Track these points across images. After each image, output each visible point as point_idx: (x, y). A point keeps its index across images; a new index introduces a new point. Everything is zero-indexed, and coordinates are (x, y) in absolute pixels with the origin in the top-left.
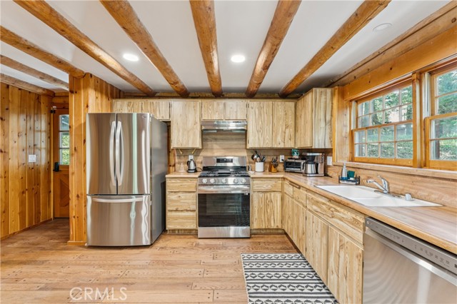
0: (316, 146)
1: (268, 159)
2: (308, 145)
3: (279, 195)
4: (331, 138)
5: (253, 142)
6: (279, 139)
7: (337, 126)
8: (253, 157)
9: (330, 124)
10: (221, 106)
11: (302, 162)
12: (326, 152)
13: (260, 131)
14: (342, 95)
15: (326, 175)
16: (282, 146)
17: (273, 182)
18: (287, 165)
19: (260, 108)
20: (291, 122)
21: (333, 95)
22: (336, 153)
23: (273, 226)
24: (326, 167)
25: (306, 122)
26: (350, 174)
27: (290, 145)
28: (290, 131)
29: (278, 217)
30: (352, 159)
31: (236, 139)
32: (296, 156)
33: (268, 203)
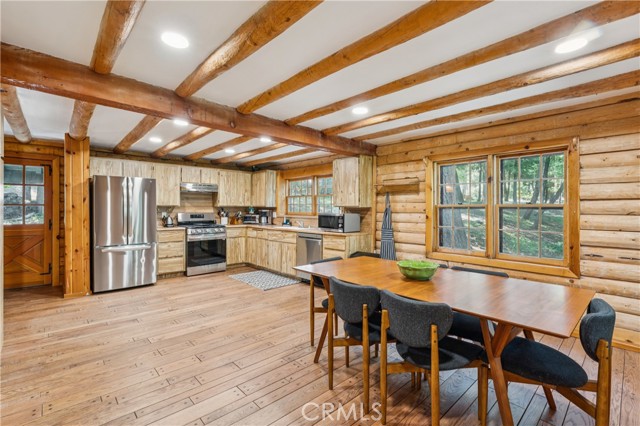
0: (268, 206)
1: (231, 215)
2: (263, 205)
3: (244, 239)
4: (276, 201)
5: (222, 201)
6: (241, 200)
7: (279, 193)
8: (219, 213)
9: (276, 192)
10: (198, 173)
11: (257, 216)
12: (273, 209)
13: (228, 193)
14: (282, 175)
15: (272, 224)
16: (242, 205)
17: (240, 230)
18: (245, 219)
19: (228, 177)
20: (249, 188)
21: (277, 175)
22: (279, 209)
23: (240, 261)
24: (273, 219)
25: (260, 190)
26: (287, 221)
27: (248, 204)
28: (248, 194)
29: (243, 254)
30: (287, 214)
31: (205, 199)
32: (252, 212)
33: (237, 245)
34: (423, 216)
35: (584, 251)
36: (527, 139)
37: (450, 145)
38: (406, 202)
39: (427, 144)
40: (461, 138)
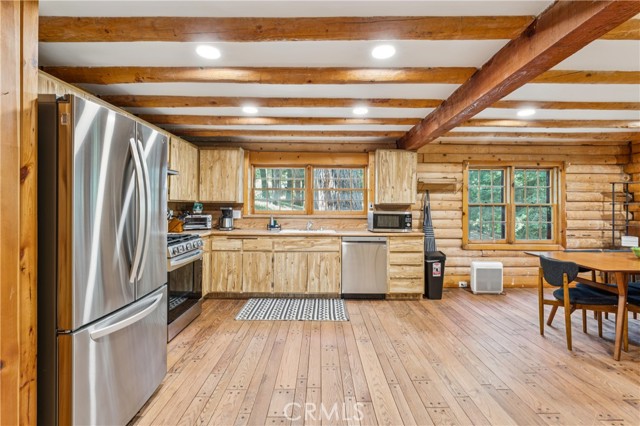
0: (239, 201)
4: (244, 194)
5: (173, 191)
6: (190, 191)
7: (248, 183)
9: (244, 181)
14: (250, 157)
16: (190, 199)
20: (196, 172)
21: (245, 157)
27: (195, 198)
28: (195, 182)
30: (253, 212)
32: (198, 210)
34: (459, 213)
35: (568, 233)
36: (539, 158)
37: (483, 154)
38: (442, 200)
39: (464, 149)
40: (493, 150)
